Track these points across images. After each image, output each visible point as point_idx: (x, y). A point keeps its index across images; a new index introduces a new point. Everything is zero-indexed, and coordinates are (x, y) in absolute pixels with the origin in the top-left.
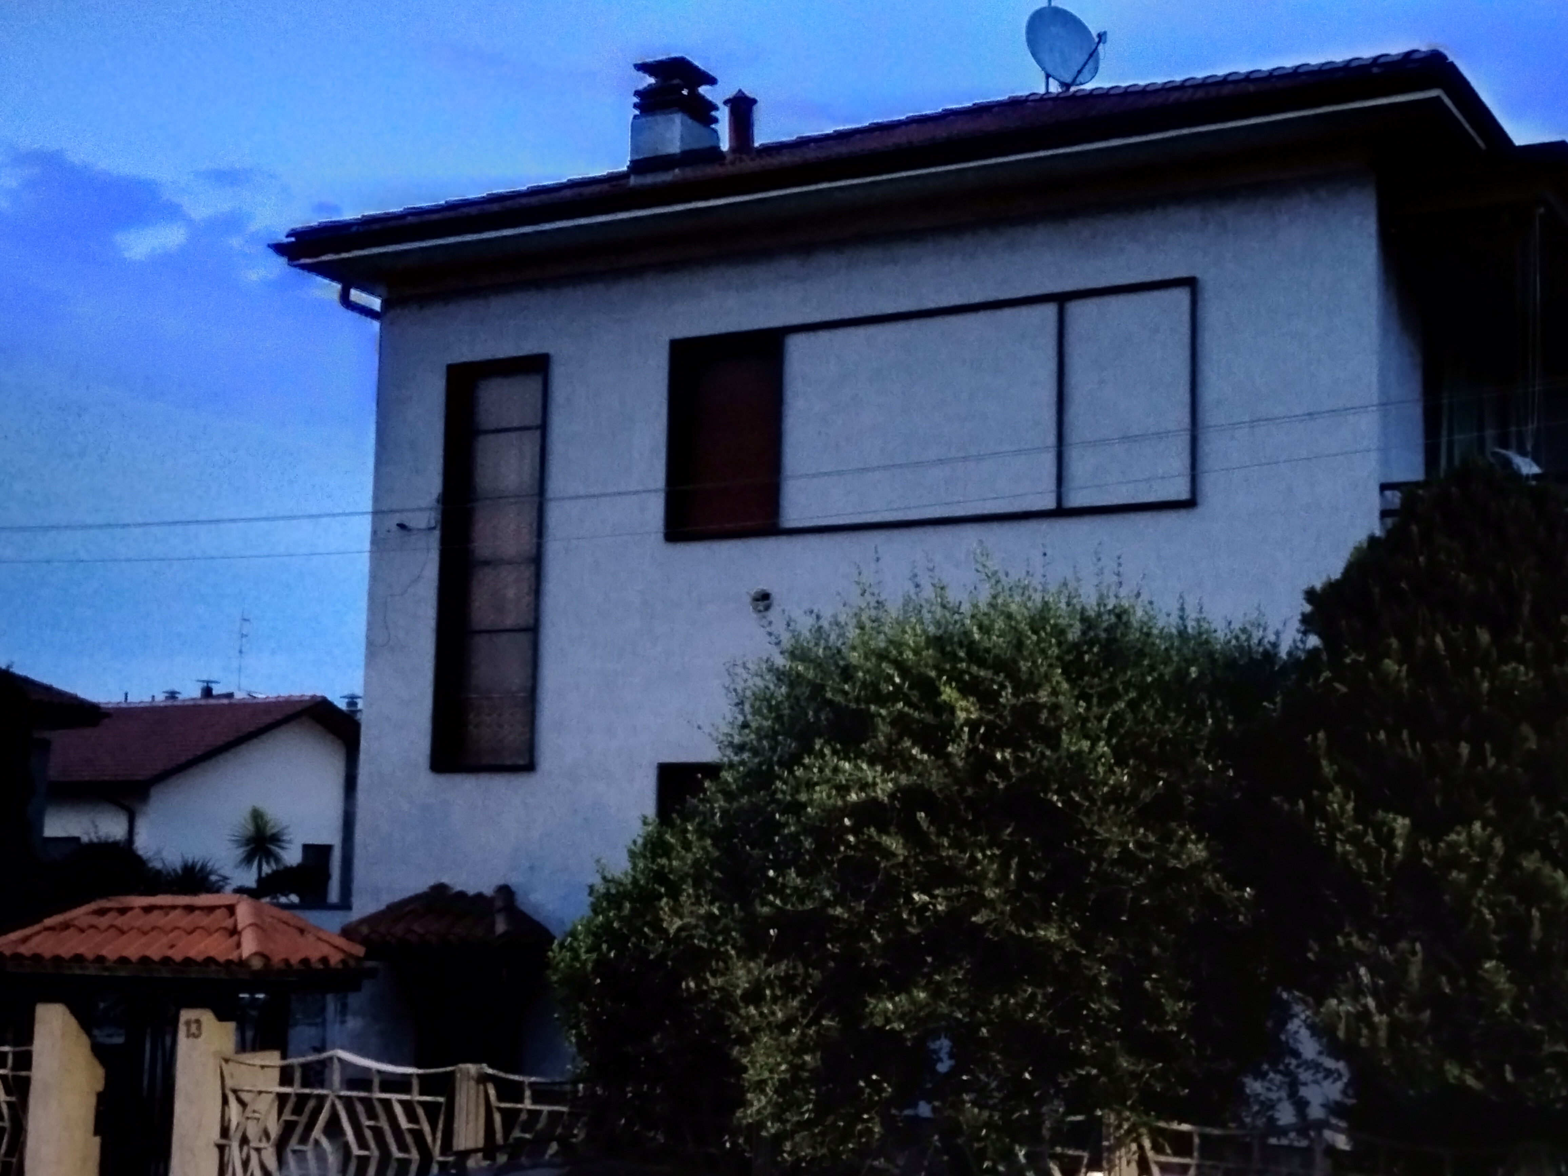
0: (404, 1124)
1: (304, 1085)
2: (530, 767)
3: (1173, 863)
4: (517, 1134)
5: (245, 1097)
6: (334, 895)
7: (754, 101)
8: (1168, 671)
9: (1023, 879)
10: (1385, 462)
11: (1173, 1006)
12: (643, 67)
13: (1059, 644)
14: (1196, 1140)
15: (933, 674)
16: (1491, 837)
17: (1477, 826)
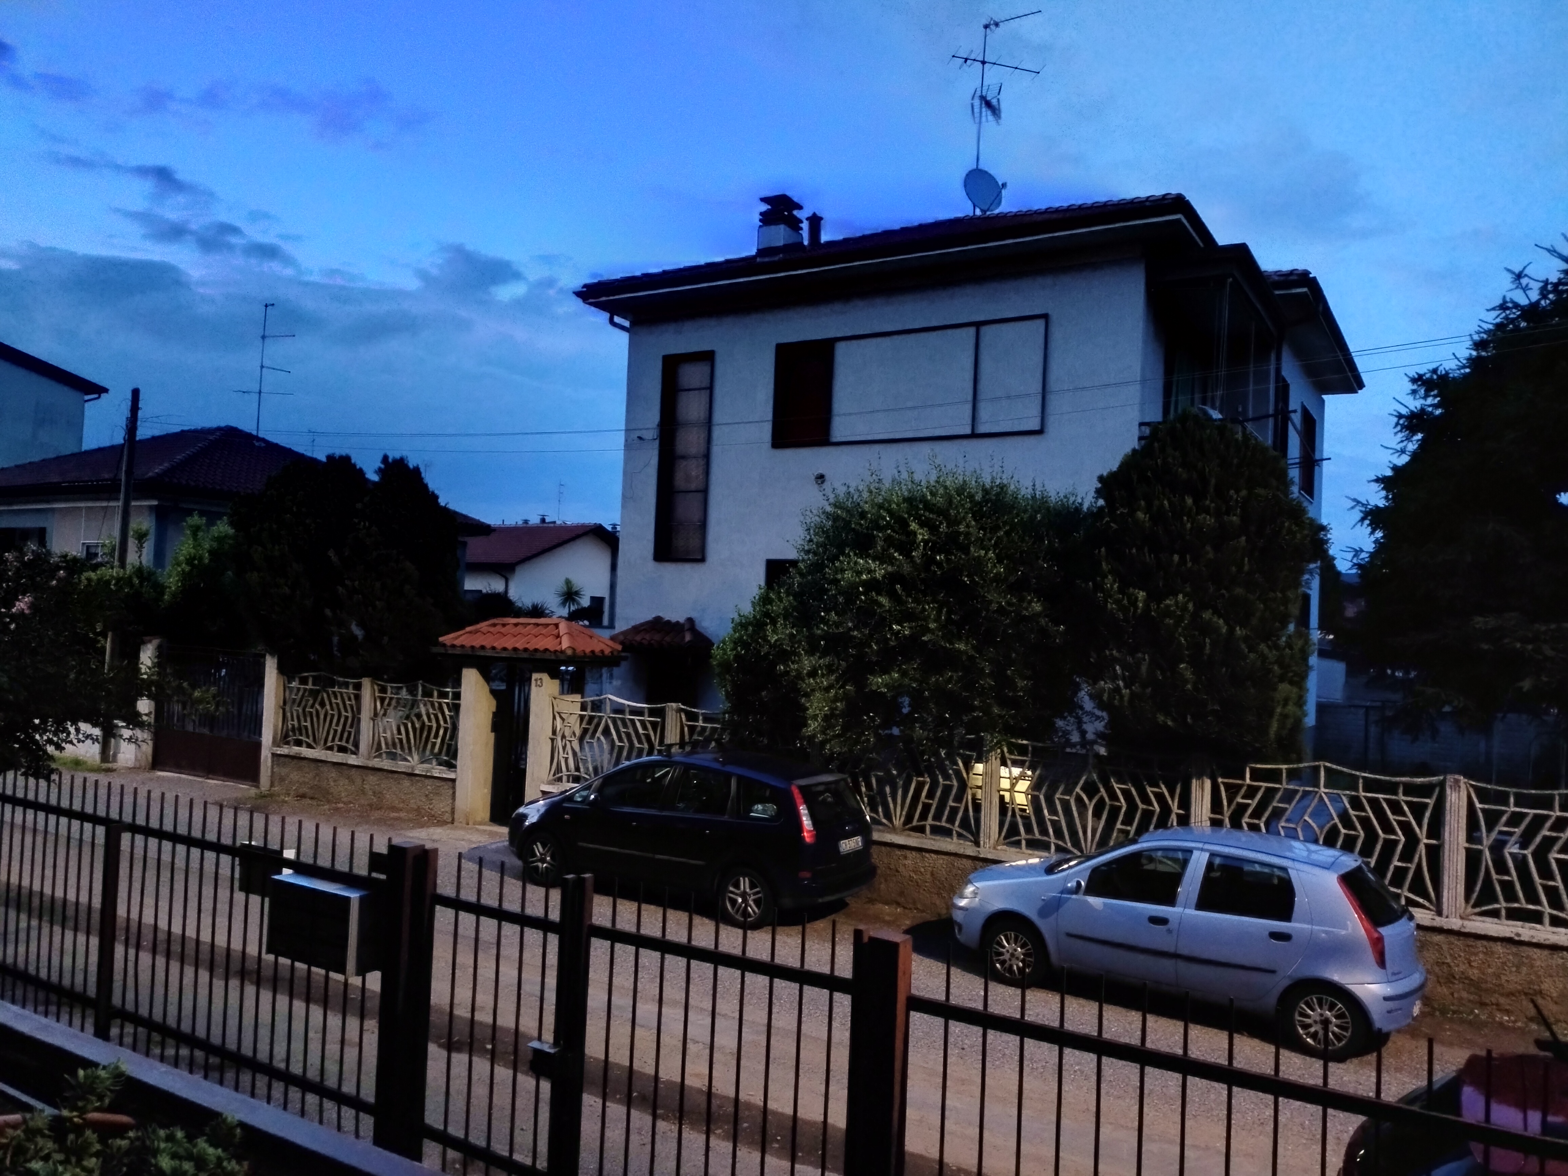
0: (641, 731)
1: (593, 711)
2: (702, 560)
3: (1025, 613)
4: (695, 737)
5: (563, 716)
6: (606, 621)
7: (821, 219)
8: (1026, 517)
9: (949, 618)
10: (1142, 411)
11: (1021, 683)
12: (764, 200)
13: (971, 502)
14: (1030, 748)
15: (906, 516)
16: (1187, 603)
17: (1180, 597)
